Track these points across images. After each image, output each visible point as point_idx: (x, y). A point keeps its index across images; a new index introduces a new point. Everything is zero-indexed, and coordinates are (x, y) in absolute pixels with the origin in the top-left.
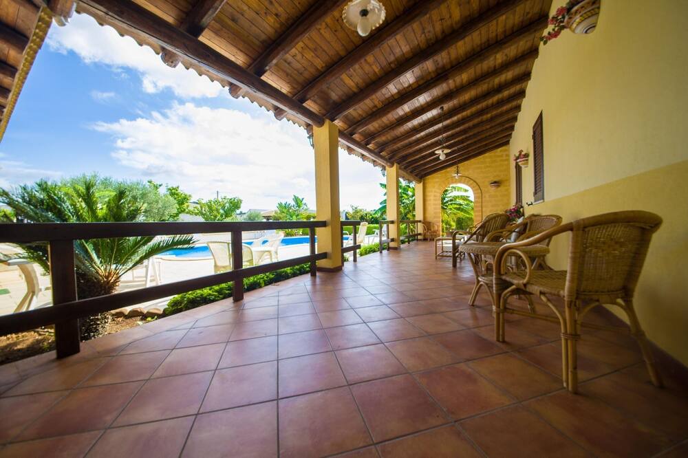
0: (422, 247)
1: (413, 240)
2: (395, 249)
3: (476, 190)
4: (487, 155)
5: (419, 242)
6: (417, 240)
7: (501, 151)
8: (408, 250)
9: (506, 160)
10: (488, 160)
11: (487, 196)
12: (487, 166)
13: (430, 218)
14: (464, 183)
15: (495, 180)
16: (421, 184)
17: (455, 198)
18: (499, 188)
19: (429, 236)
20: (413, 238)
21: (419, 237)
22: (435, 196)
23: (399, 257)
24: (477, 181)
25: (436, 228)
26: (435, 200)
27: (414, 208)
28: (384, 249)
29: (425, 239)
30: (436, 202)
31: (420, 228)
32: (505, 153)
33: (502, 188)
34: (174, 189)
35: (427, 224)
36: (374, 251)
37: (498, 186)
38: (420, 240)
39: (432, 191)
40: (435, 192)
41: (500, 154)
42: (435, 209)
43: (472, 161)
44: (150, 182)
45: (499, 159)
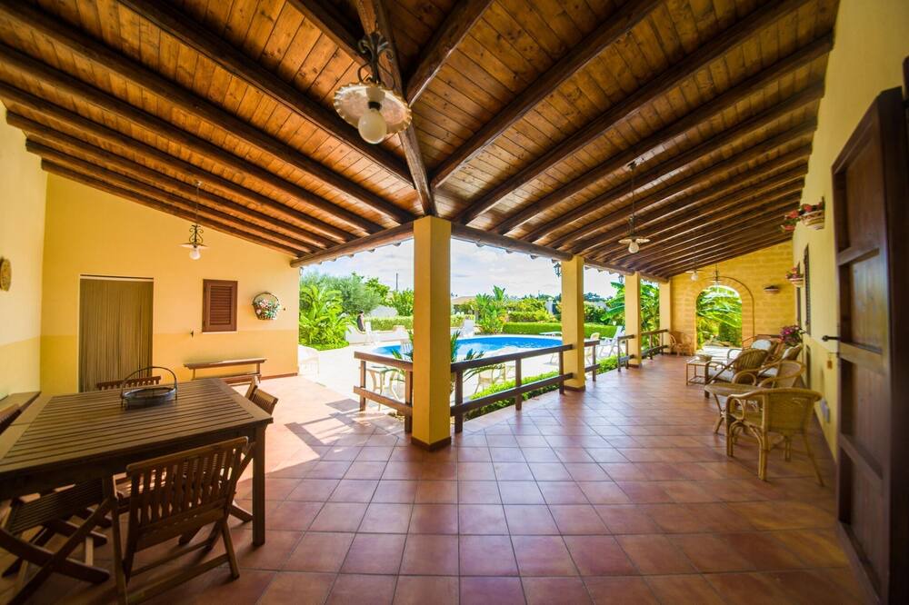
0: (669, 365)
1: (656, 354)
2: (635, 367)
3: (746, 295)
4: (759, 252)
5: (666, 357)
6: (662, 353)
7: (780, 248)
8: (652, 369)
9: (788, 259)
10: (761, 258)
11: (760, 302)
12: (761, 266)
13: (680, 327)
14: (728, 285)
15: (772, 284)
16: (668, 285)
17: (717, 299)
18: (779, 295)
19: (679, 350)
20: (656, 351)
21: (665, 350)
22: (687, 300)
23: (640, 378)
24: (748, 284)
25: (689, 340)
26: (688, 305)
27: (658, 312)
28: (622, 366)
29: (673, 353)
30: (688, 308)
31: (666, 339)
32: (785, 251)
33: (782, 295)
34: (374, 281)
35: (676, 335)
36: (611, 369)
37: (777, 292)
38: (666, 353)
39: (683, 294)
40: (687, 295)
41: (779, 251)
42: (687, 315)
43: (740, 258)
44: (354, 274)
45: (775, 257)
